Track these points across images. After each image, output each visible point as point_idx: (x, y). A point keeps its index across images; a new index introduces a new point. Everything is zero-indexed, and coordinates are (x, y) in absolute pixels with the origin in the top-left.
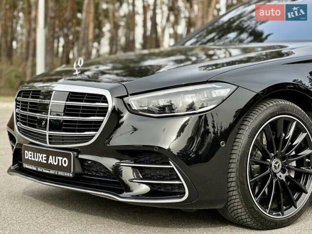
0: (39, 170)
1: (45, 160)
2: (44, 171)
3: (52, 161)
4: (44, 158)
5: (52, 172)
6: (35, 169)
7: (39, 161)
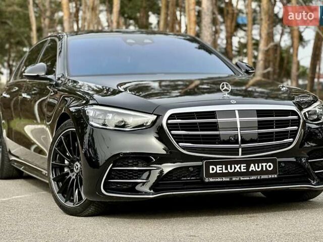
0: (234, 179)
1: (244, 169)
2: (242, 179)
3: (254, 169)
4: (242, 168)
5: (253, 178)
6: (228, 179)
7: (236, 171)
